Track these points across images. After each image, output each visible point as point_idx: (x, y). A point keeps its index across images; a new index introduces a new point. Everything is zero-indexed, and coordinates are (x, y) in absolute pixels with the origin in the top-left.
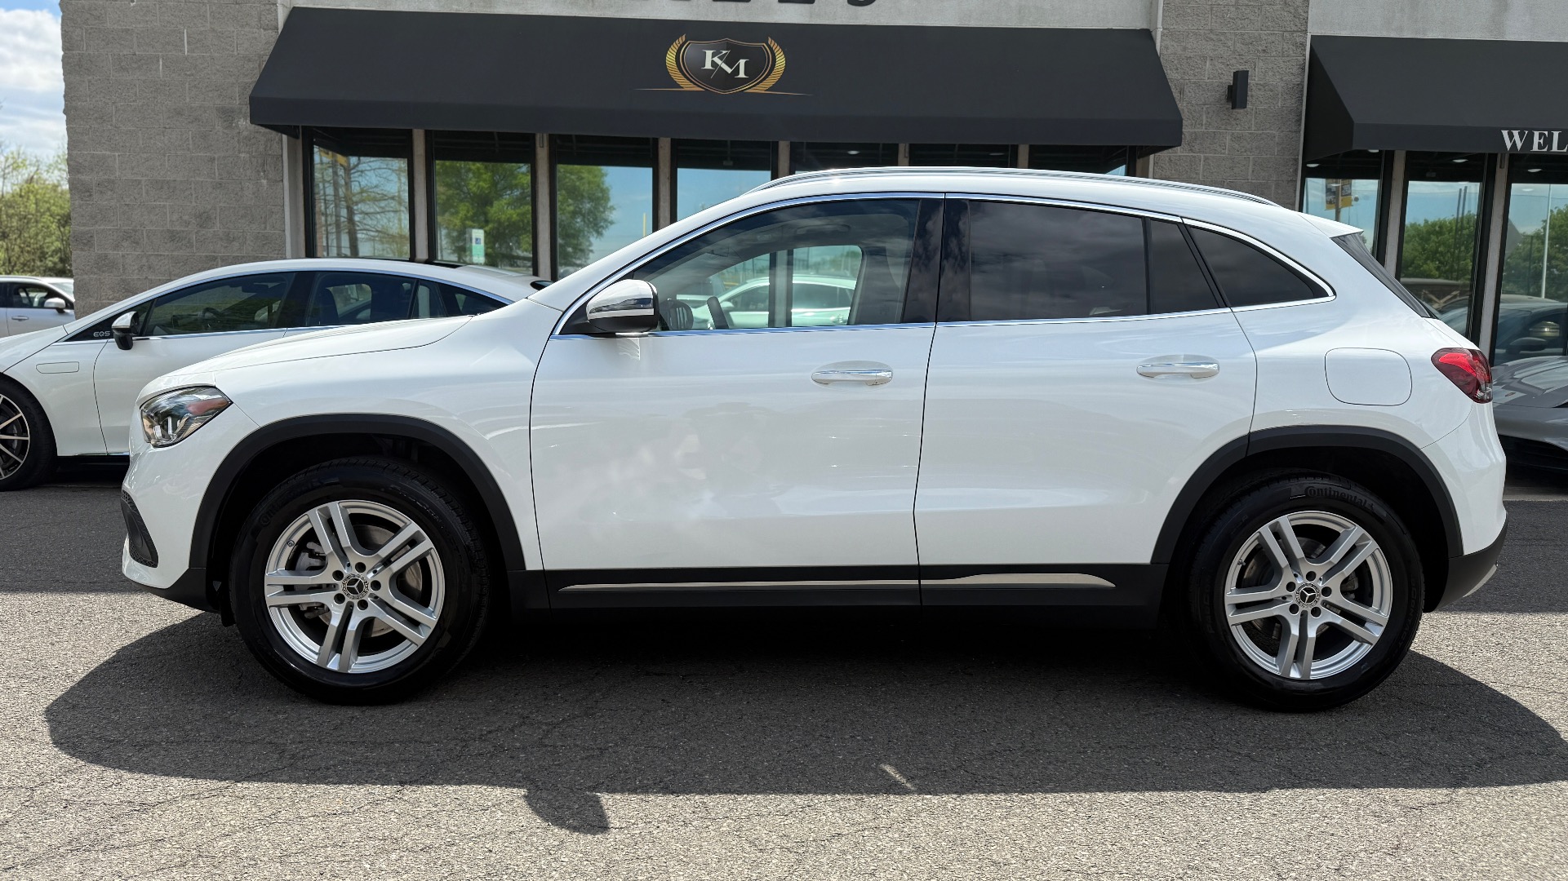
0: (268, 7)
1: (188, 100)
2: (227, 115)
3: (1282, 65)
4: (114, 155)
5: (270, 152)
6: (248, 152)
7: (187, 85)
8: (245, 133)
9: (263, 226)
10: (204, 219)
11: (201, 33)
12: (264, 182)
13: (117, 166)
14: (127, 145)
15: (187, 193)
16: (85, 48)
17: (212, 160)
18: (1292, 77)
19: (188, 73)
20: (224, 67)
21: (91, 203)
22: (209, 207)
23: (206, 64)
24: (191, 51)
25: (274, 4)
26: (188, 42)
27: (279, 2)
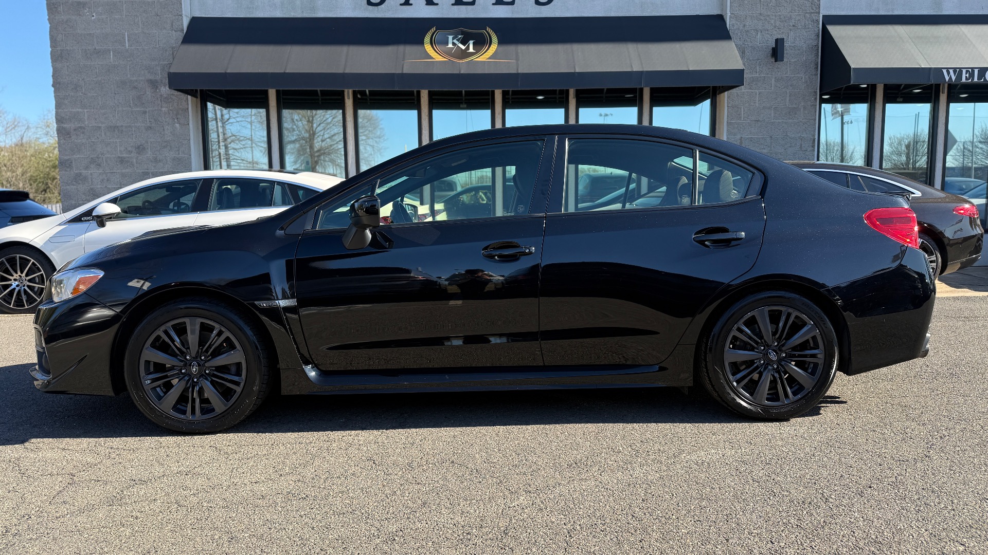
0: (177, 17)
1: (129, 76)
2: (154, 84)
3: (805, 34)
4: (84, 112)
5: (181, 107)
6: (167, 107)
7: (128, 67)
8: (165, 96)
9: (177, 152)
10: (140, 149)
11: (136, 34)
12: (177, 125)
13: (86, 118)
14: (92, 105)
15: (130, 133)
16: (64, 46)
17: (145, 112)
18: (811, 41)
19: (129, 59)
20: (151, 55)
21: (70, 141)
22: (144, 142)
23: (140, 54)
24: (130, 46)
25: (181, 15)
26: (128, 40)
27: (184, 14)
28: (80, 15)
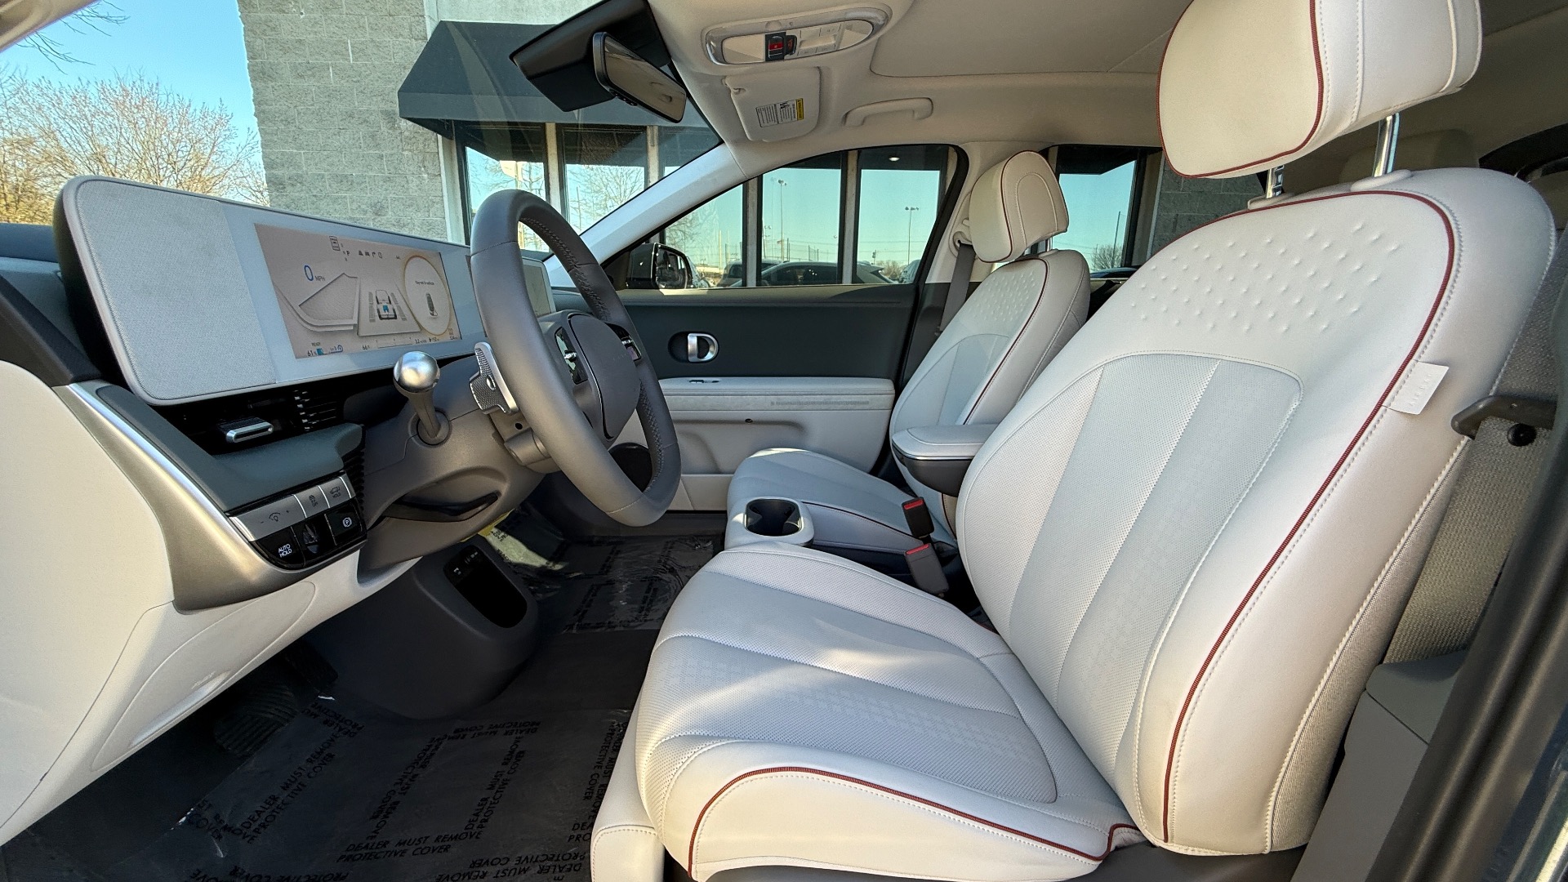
0: (417, 18)
1: (356, 104)
2: (390, 118)
4: (300, 153)
5: (428, 150)
6: (410, 151)
7: (355, 92)
8: (406, 134)
9: (427, 214)
11: (362, 43)
12: (426, 176)
13: (303, 162)
14: (311, 144)
15: (363, 185)
16: (266, 57)
17: (381, 157)
19: (354, 80)
20: (385, 74)
21: (285, 194)
22: (382, 198)
23: (369, 72)
24: (356, 59)
25: (423, 16)
26: (352, 51)
27: (426, 13)
28: (284, 12)
